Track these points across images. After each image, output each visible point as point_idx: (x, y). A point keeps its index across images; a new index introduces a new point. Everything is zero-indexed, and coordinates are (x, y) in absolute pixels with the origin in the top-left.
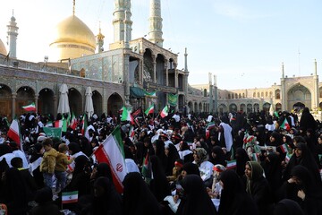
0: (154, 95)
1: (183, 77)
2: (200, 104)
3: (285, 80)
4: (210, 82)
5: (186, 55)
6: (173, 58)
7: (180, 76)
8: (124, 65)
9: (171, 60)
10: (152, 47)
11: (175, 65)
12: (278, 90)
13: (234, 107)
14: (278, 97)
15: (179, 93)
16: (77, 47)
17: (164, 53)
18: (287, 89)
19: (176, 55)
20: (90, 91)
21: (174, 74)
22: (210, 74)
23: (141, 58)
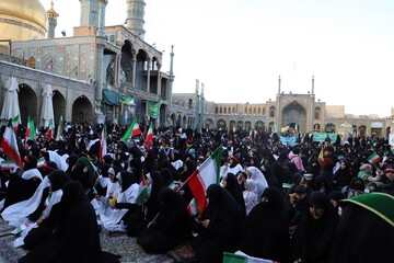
0: (132, 102)
1: (166, 82)
2: (185, 118)
3: (281, 96)
4: (197, 91)
5: (172, 55)
6: (158, 56)
7: (164, 80)
8: (97, 59)
9: (155, 59)
10: (132, 39)
11: (159, 65)
12: (273, 107)
13: (222, 123)
14: (272, 115)
15: (162, 102)
16: (19, 24)
17: (146, 49)
18: (283, 106)
19: (161, 54)
20: (49, 91)
21: (156, 77)
22: (197, 81)
23: (119, 52)
